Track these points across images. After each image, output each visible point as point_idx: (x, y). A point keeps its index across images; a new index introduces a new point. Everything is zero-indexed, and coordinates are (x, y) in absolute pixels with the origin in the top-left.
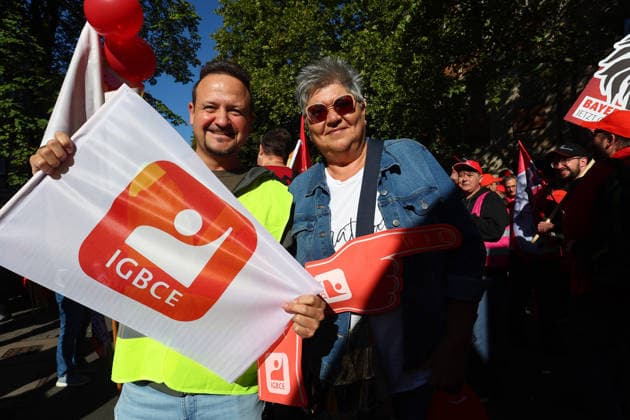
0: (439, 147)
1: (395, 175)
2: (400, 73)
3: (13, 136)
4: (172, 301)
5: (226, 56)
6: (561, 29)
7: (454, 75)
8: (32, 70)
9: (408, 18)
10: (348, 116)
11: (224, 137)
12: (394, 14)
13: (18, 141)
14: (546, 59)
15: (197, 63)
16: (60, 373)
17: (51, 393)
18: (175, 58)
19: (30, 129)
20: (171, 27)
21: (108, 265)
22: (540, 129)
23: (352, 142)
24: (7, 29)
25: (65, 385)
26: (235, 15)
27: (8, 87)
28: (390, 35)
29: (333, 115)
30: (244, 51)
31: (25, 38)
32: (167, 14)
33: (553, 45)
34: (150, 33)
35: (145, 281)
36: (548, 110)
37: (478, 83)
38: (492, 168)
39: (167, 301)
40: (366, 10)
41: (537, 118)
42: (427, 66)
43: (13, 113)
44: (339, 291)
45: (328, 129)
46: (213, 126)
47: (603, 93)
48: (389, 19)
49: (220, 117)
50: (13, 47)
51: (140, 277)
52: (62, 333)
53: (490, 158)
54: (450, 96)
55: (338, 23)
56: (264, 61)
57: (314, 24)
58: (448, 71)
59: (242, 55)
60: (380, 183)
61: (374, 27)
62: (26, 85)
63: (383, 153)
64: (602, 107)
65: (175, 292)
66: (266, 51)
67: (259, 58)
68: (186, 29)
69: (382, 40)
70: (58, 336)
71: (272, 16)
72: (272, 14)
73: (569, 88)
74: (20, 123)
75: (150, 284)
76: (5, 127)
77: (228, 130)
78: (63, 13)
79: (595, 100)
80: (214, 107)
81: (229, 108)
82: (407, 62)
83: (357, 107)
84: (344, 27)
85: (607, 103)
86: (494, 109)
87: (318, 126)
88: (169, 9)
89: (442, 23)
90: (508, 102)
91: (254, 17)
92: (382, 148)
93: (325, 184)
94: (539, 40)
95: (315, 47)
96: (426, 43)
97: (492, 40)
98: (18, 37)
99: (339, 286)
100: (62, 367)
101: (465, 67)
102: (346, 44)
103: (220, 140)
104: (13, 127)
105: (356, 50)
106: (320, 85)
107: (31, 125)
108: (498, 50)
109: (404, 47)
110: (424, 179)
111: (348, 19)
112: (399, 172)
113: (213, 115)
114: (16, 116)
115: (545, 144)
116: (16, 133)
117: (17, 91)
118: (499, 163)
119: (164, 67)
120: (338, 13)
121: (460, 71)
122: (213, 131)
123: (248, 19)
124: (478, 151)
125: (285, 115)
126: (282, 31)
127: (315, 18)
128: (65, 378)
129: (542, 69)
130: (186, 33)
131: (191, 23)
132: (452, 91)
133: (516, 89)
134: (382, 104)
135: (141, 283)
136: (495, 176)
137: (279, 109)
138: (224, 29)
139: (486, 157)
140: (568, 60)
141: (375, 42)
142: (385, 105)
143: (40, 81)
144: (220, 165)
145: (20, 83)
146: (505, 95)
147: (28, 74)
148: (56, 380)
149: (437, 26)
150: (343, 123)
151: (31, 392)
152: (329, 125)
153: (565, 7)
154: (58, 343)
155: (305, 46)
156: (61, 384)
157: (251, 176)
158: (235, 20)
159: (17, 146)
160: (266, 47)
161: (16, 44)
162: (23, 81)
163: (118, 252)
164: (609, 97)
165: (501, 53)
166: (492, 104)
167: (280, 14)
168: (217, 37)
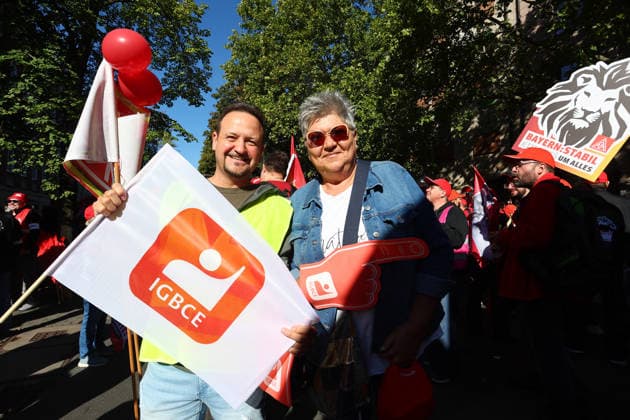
0: (413, 166)
1: (378, 193)
2: (380, 103)
3: (47, 148)
4: (197, 322)
5: (233, 84)
6: (512, 72)
7: (425, 106)
8: (66, 92)
9: (387, 58)
10: (342, 142)
11: (240, 162)
12: (376, 54)
13: (51, 153)
14: (500, 96)
15: (208, 90)
16: (82, 355)
17: (74, 372)
18: (189, 85)
19: (63, 142)
20: (187, 59)
21: (151, 289)
22: (495, 153)
23: (345, 164)
24: (46, 57)
25: (87, 365)
26: (242, 50)
27: (46, 105)
28: (372, 71)
29: (329, 142)
30: (249, 80)
31: (62, 65)
32: (184, 48)
33: (505, 84)
34: (168, 63)
35: (178, 302)
36: (502, 138)
37: (445, 113)
38: (456, 185)
39: (193, 322)
40: (353, 50)
41: (493, 144)
42: (403, 98)
43: (48, 128)
44: (326, 291)
45: (325, 153)
46: (232, 152)
47: (541, 128)
48: (372, 58)
49: (239, 146)
50: (51, 72)
51: (174, 299)
52: (85, 320)
53: (454, 177)
54: (422, 124)
55: (329, 59)
56: (265, 89)
57: (309, 60)
58: (420, 103)
59: (247, 83)
60: (365, 199)
61: (359, 65)
62: (61, 104)
63: (370, 174)
64: (541, 140)
65: (200, 314)
66: (267, 81)
67: (262, 87)
68: (200, 61)
69: (366, 75)
70: (80, 322)
71: (273, 53)
72: (274, 50)
73: (518, 120)
74: (54, 137)
75: (182, 305)
76: (41, 140)
77: (244, 157)
78: (95, 44)
79: (535, 134)
80: (234, 137)
81: (247, 140)
82: (386, 94)
83: (350, 133)
84: (334, 64)
85: (545, 136)
86: (457, 136)
87: (316, 150)
88: (186, 44)
89: (415, 63)
90: (469, 129)
91: (258, 52)
92: (369, 169)
93: (318, 199)
94: (494, 80)
95: (309, 79)
96: (402, 79)
97: (457, 78)
98: (56, 64)
99: (327, 287)
100: (83, 350)
101: (434, 100)
102: (336, 77)
103: (237, 164)
104: (48, 140)
105: (344, 83)
106: (319, 115)
107: (64, 139)
108: (461, 86)
109: (384, 82)
110: (403, 196)
111: (338, 57)
112: (382, 191)
113: (234, 144)
114: (51, 131)
115: (500, 165)
116: (51, 145)
117: (53, 109)
118: (462, 180)
119: (179, 92)
120: (329, 50)
121: (430, 103)
122: (231, 156)
123: (253, 53)
124: (444, 170)
125: (282, 135)
126: (281, 64)
127: (310, 55)
128: (87, 359)
129: (498, 103)
130: (200, 64)
131: (205, 56)
132: (423, 120)
133: (476, 119)
134: (365, 128)
135: (175, 304)
136: (459, 191)
137: (277, 130)
138: (232, 61)
139: (451, 176)
140: (517, 97)
141: (359, 77)
142: (367, 129)
143: (73, 101)
144: (235, 183)
145: (56, 103)
146: (467, 125)
147: (63, 96)
148: (78, 360)
149: (411, 66)
150: (338, 149)
151: (56, 370)
152: (325, 150)
153: (515, 55)
154: (82, 329)
155: (301, 78)
156: (83, 364)
157: (259, 192)
158: (242, 54)
159: (51, 158)
160: (267, 78)
161: (54, 70)
162: (59, 101)
163: (158, 280)
164: (546, 133)
165: (463, 90)
166: (455, 131)
167: (280, 51)
168: (226, 67)
